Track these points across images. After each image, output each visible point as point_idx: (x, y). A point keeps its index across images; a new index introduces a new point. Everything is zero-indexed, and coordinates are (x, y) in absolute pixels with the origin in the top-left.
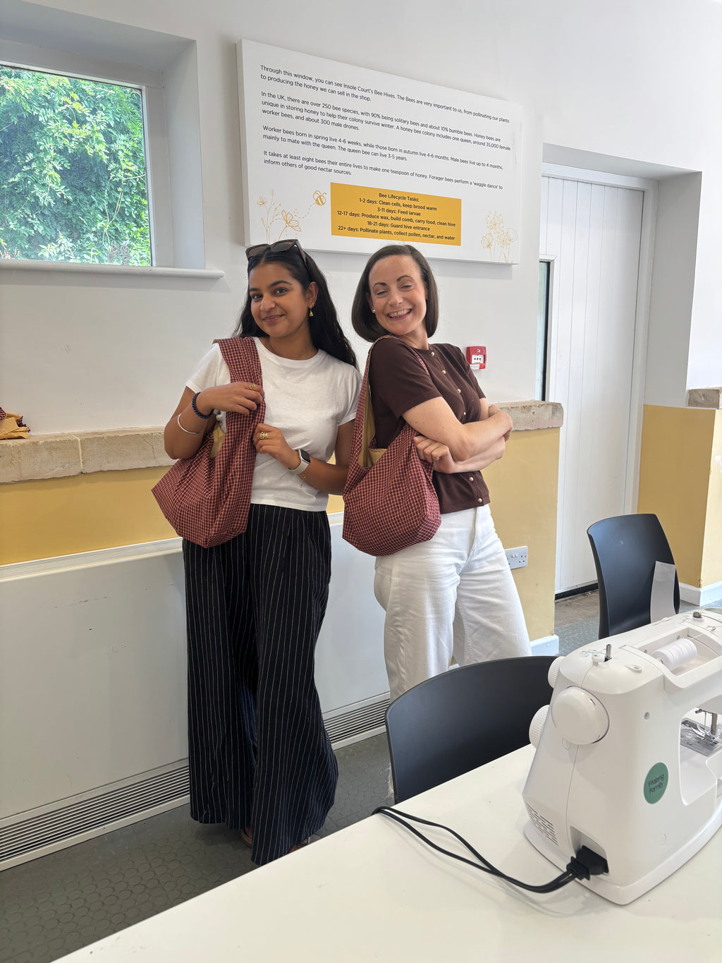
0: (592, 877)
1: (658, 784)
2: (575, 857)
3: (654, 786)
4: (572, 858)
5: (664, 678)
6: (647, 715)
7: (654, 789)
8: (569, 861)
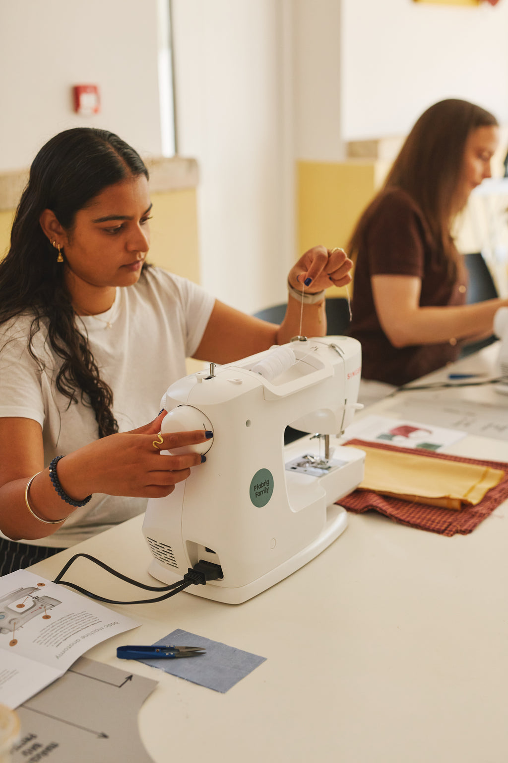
0: (207, 582)
1: (263, 488)
2: (192, 568)
3: (260, 490)
4: (189, 569)
5: (263, 389)
6: (248, 423)
7: (260, 493)
8: (187, 572)
